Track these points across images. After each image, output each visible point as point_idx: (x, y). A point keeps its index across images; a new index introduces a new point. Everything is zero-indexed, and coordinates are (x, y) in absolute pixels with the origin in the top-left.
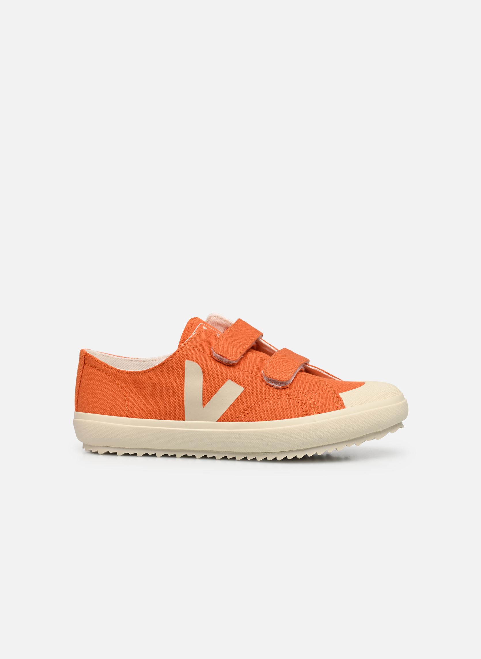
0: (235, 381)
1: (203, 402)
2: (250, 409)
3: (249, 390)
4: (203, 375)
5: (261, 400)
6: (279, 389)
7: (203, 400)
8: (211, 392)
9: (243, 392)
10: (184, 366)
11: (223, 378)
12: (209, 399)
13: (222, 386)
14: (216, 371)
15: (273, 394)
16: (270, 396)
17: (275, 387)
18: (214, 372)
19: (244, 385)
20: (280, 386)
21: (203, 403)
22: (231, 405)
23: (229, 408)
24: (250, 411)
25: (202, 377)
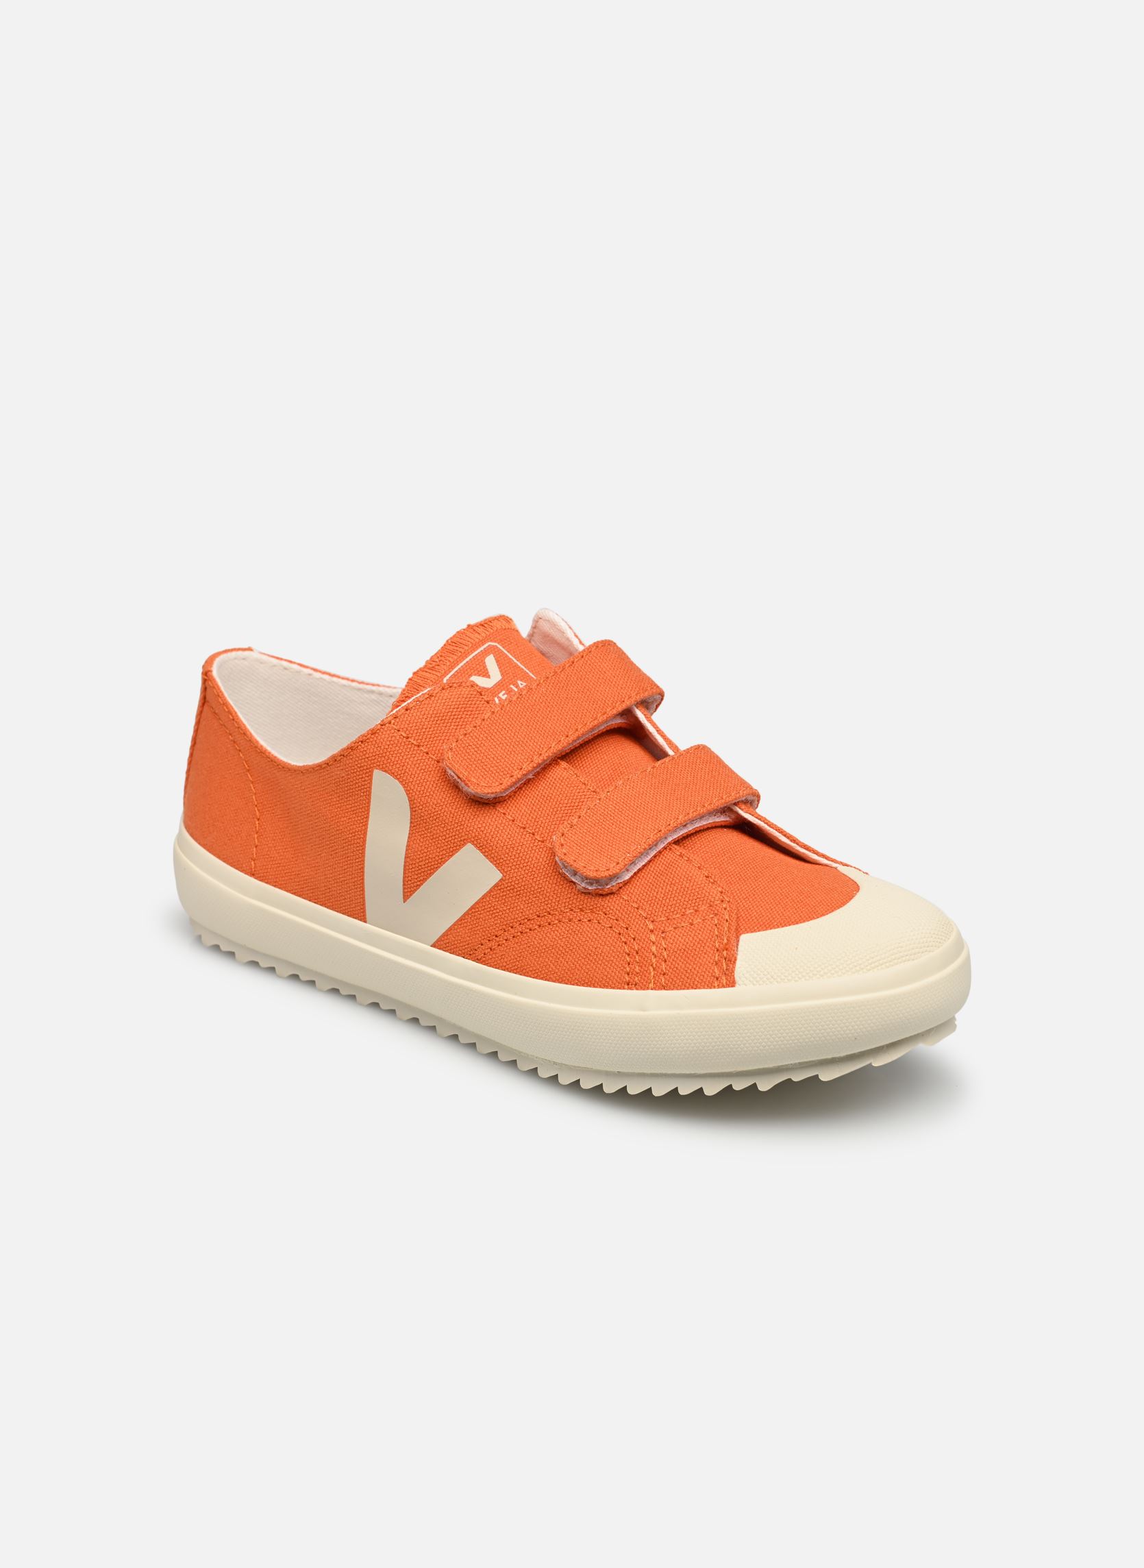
0: (484, 850)
1: (404, 889)
2: (506, 933)
3: (513, 883)
4: (411, 818)
5: (539, 916)
6: (586, 893)
7: (404, 885)
8: (423, 866)
9: (496, 885)
10: (370, 783)
11: (457, 837)
12: (418, 885)
13: (451, 856)
14: (442, 815)
15: (570, 906)
16: (563, 909)
17: (578, 887)
18: (438, 816)
19: (503, 867)
20: (590, 888)
21: (404, 892)
22: (466, 914)
23: (461, 919)
24: (506, 940)
25: (409, 821)
